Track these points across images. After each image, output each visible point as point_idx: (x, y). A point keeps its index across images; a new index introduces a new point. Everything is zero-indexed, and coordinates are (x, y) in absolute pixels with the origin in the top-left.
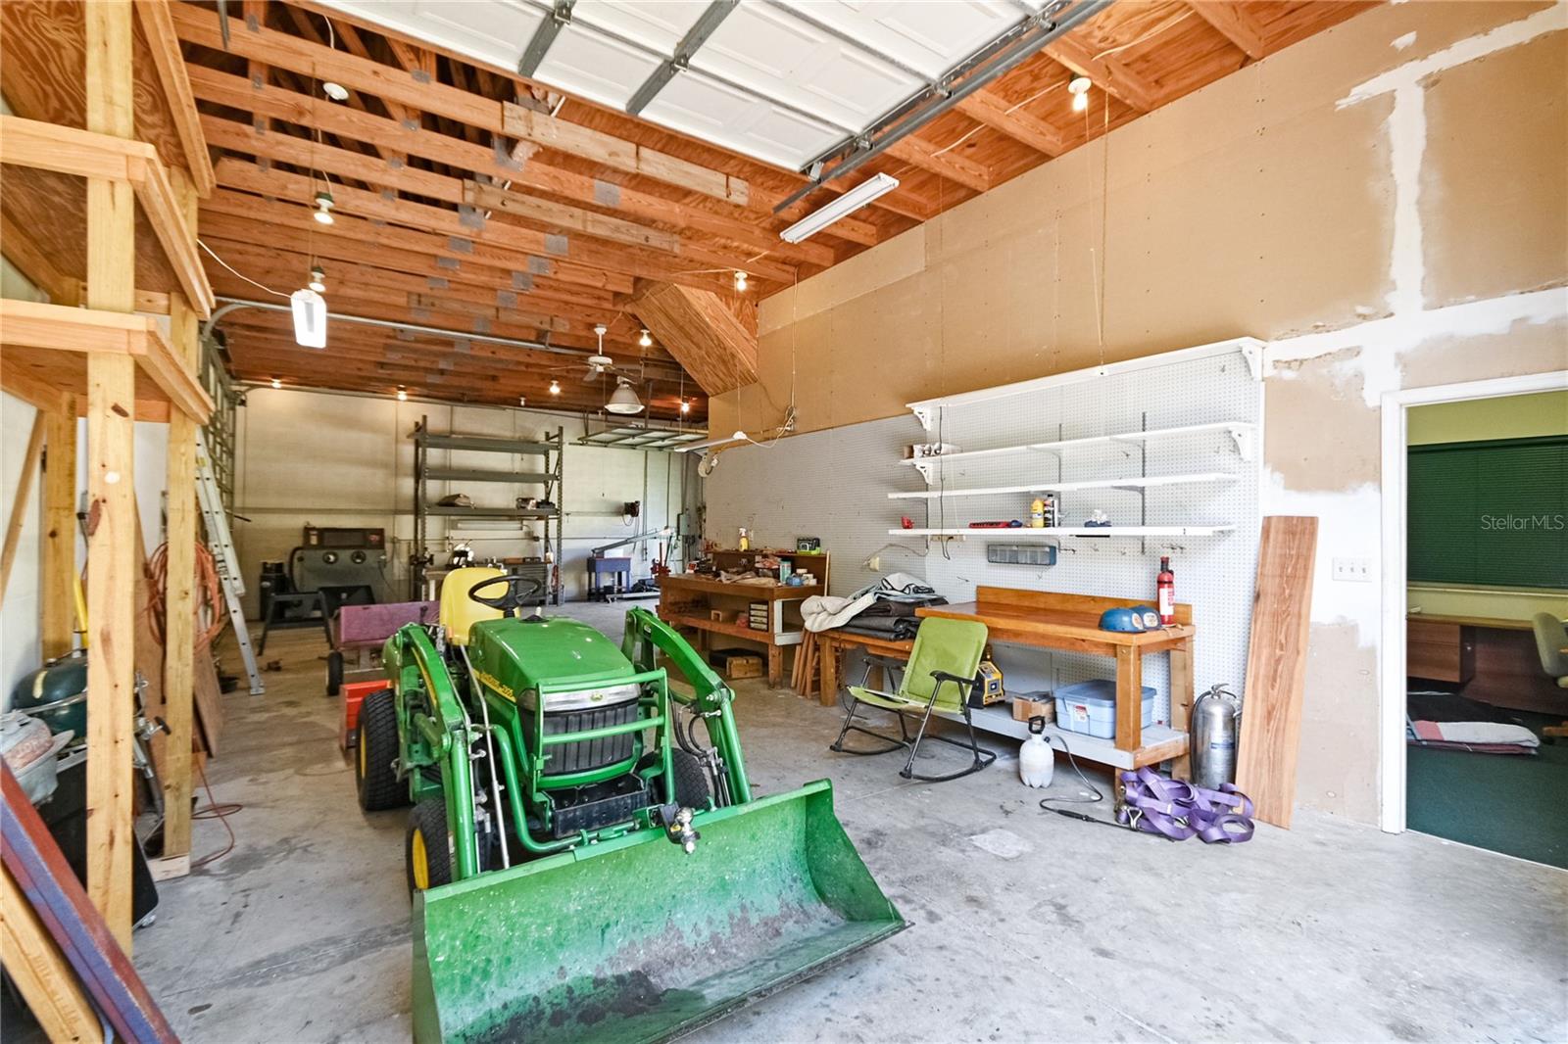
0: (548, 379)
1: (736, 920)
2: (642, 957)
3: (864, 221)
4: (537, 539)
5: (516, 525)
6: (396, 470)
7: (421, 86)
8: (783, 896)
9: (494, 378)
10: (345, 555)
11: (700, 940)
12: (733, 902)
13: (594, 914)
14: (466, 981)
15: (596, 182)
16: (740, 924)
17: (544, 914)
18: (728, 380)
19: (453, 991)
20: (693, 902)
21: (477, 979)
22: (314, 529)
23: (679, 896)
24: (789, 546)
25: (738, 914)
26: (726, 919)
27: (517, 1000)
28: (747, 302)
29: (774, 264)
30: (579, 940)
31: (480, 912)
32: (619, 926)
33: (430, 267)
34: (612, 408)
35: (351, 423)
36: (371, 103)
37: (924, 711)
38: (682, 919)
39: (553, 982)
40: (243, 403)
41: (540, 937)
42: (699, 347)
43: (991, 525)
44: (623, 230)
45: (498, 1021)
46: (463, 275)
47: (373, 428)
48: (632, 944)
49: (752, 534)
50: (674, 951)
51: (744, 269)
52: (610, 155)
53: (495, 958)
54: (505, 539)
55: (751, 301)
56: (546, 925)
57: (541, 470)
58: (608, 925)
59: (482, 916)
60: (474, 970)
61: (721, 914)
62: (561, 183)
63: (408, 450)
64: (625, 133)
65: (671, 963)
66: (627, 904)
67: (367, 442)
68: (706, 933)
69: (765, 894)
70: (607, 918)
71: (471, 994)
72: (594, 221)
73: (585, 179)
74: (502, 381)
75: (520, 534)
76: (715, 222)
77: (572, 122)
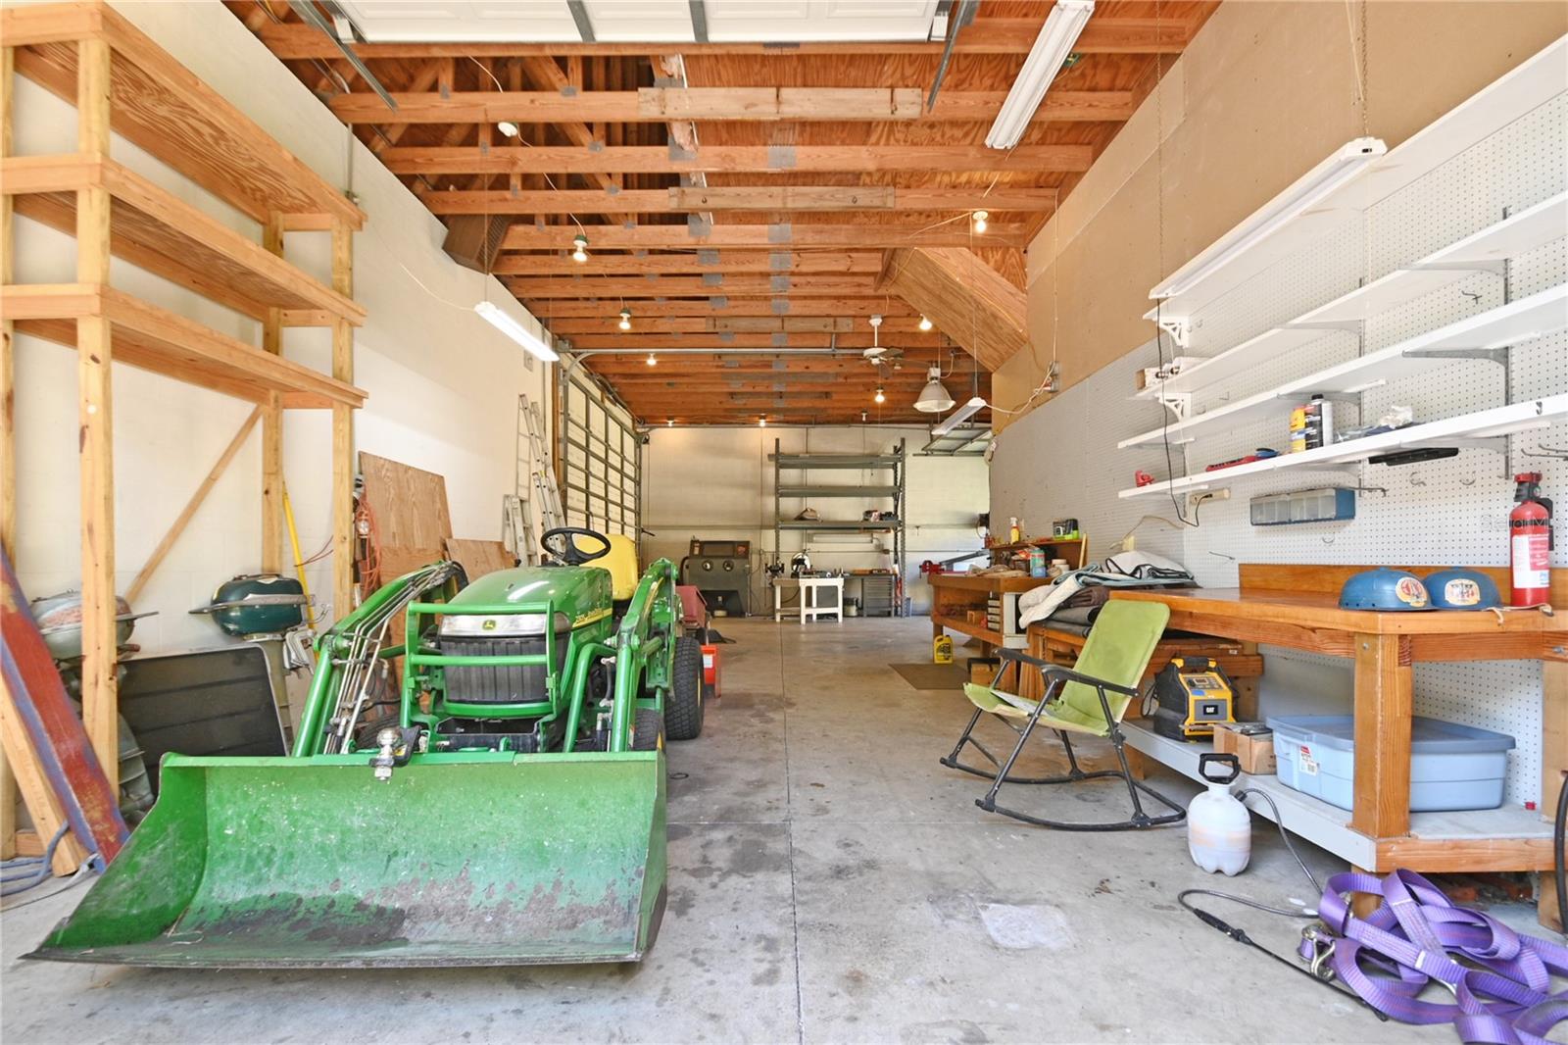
0: (871, 388)
1: (541, 895)
2: (417, 897)
3: (1111, 89)
4: (886, 552)
5: (864, 538)
6: (762, 491)
7: (570, 100)
8: (615, 888)
9: (827, 395)
10: (719, 563)
11: (487, 903)
12: (546, 876)
13: (381, 837)
14: (251, 861)
15: (769, 149)
16: (541, 902)
17: (327, 820)
18: (1000, 347)
19: (238, 867)
20: (498, 860)
21: (260, 863)
22: (697, 541)
23: (481, 846)
24: (1047, 533)
25: (548, 889)
26: (530, 890)
27: (285, 894)
28: (1012, 250)
29: (1024, 191)
30: (363, 859)
31: (263, 799)
32: (408, 859)
33: (698, 287)
34: (919, 406)
35: (726, 452)
36: (554, 135)
37: (1028, 719)
38: (479, 873)
39: (324, 891)
40: (647, 441)
41: (322, 842)
42: (963, 316)
43: (1233, 463)
44: (827, 196)
45: (259, 907)
46: (726, 289)
47: (743, 455)
48: (416, 881)
49: (1022, 523)
50: (453, 904)
51: (981, 207)
52: (746, 108)
53: (279, 848)
54: (855, 552)
55: (1017, 249)
56: (329, 831)
57: (891, 483)
58: (396, 854)
59: (265, 803)
60: (259, 853)
61: (527, 884)
62: (733, 160)
63: (771, 471)
64: (758, 78)
65: (438, 914)
66: (417, 837)
67: (739, 467)
68: (498, 898)
69: (593, 877)
70: (396, 846)
71: (252, 875)
72: (795, 195)
73: (759, 149)
74: (835, 397)
75: (871, 547)
76: (915, 154)
77: (705, 86)
